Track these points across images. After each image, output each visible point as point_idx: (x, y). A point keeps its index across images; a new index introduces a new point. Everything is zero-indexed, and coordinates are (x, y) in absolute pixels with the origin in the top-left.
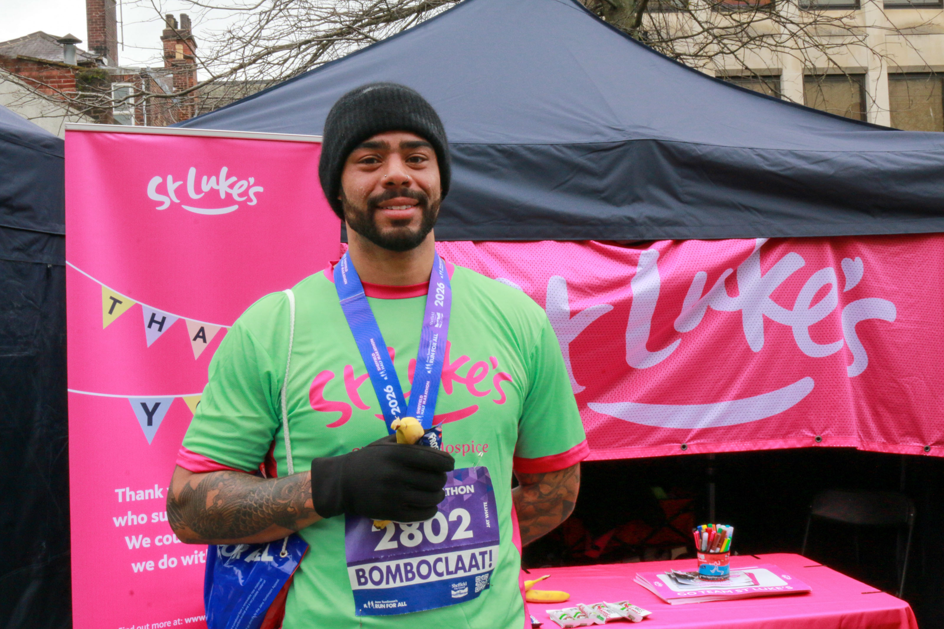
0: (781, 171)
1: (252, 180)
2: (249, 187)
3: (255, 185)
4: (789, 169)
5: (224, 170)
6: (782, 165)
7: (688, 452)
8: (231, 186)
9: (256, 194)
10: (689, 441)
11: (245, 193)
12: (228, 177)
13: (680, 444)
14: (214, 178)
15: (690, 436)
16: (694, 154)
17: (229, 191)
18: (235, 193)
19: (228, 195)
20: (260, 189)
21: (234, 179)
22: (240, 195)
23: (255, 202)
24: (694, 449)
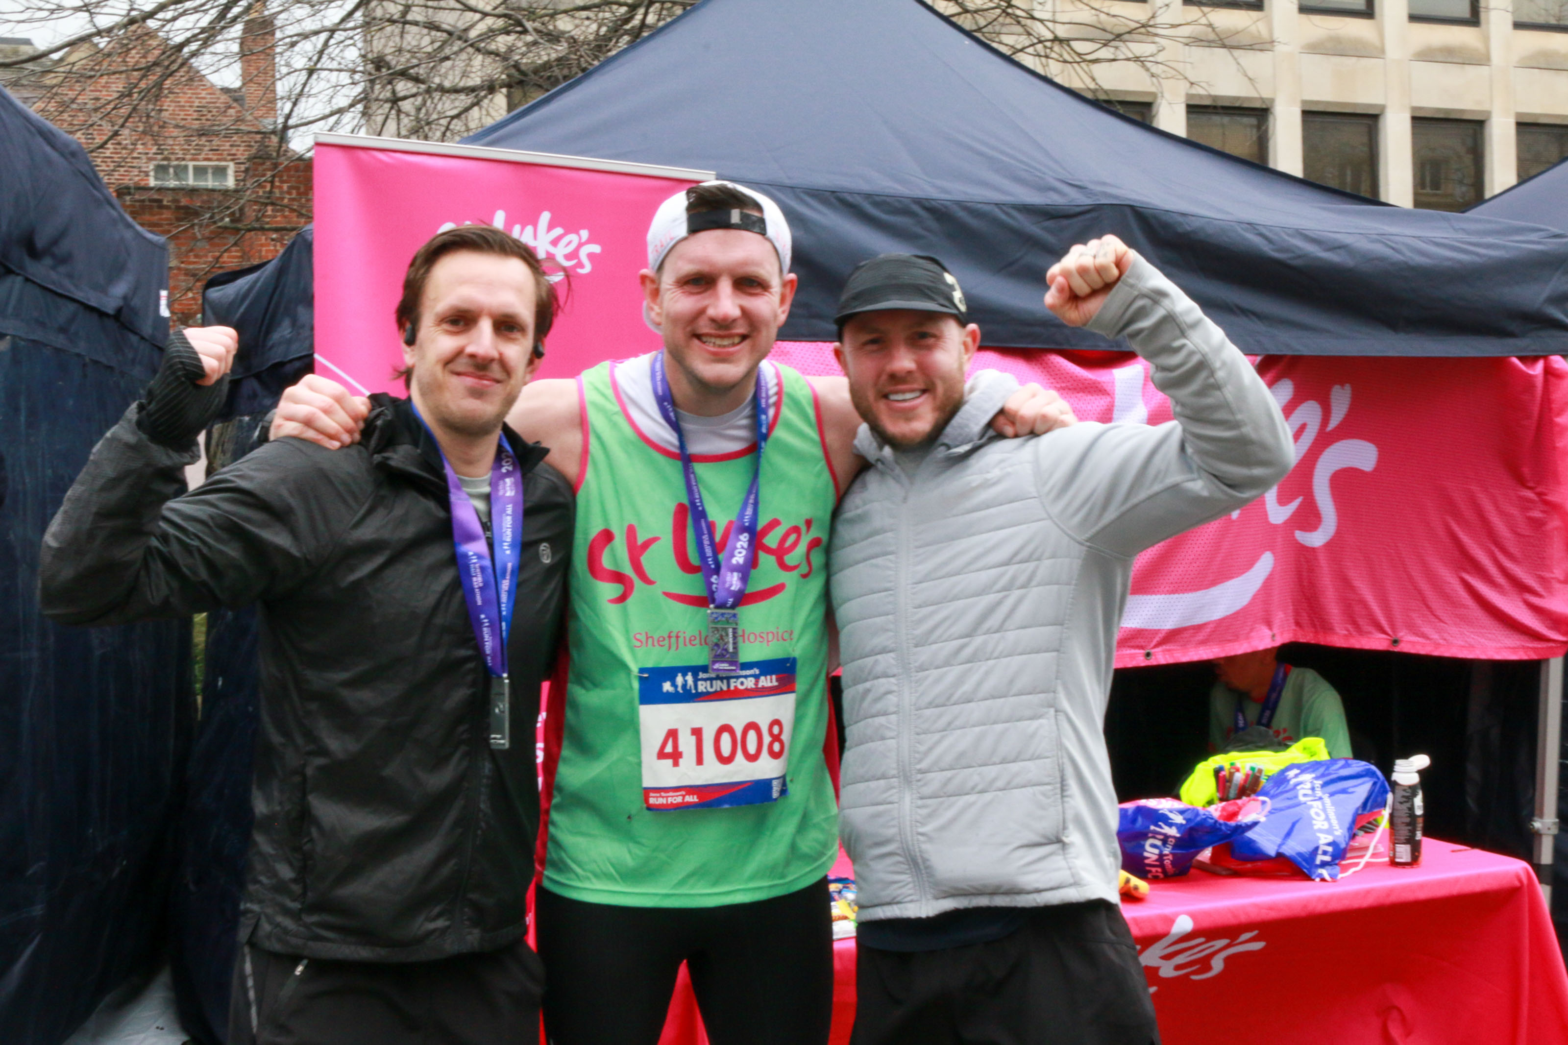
0: (1290, 259)
1: (585, 234)
2: (581, 245)
3: (589, 241)
4: (1299, 257)
5: (545, 217)
6: (1293, 252)
7: (1153, 662)
8: (555, 242)
9: (591, 256)
10: (1156, 646)
11: (573, 255)
12: (551, 227)
13: (1142, 651)
14: (529, 229)
15: (1157, 639)
16: (1180, 230)
17: (552, 250)
18: (560, 253)
19: (551, 257)
20: (596, 249)
21: (559, 231)
22: (568, 257)
23: (587, 269)
24: (1161, 657)
